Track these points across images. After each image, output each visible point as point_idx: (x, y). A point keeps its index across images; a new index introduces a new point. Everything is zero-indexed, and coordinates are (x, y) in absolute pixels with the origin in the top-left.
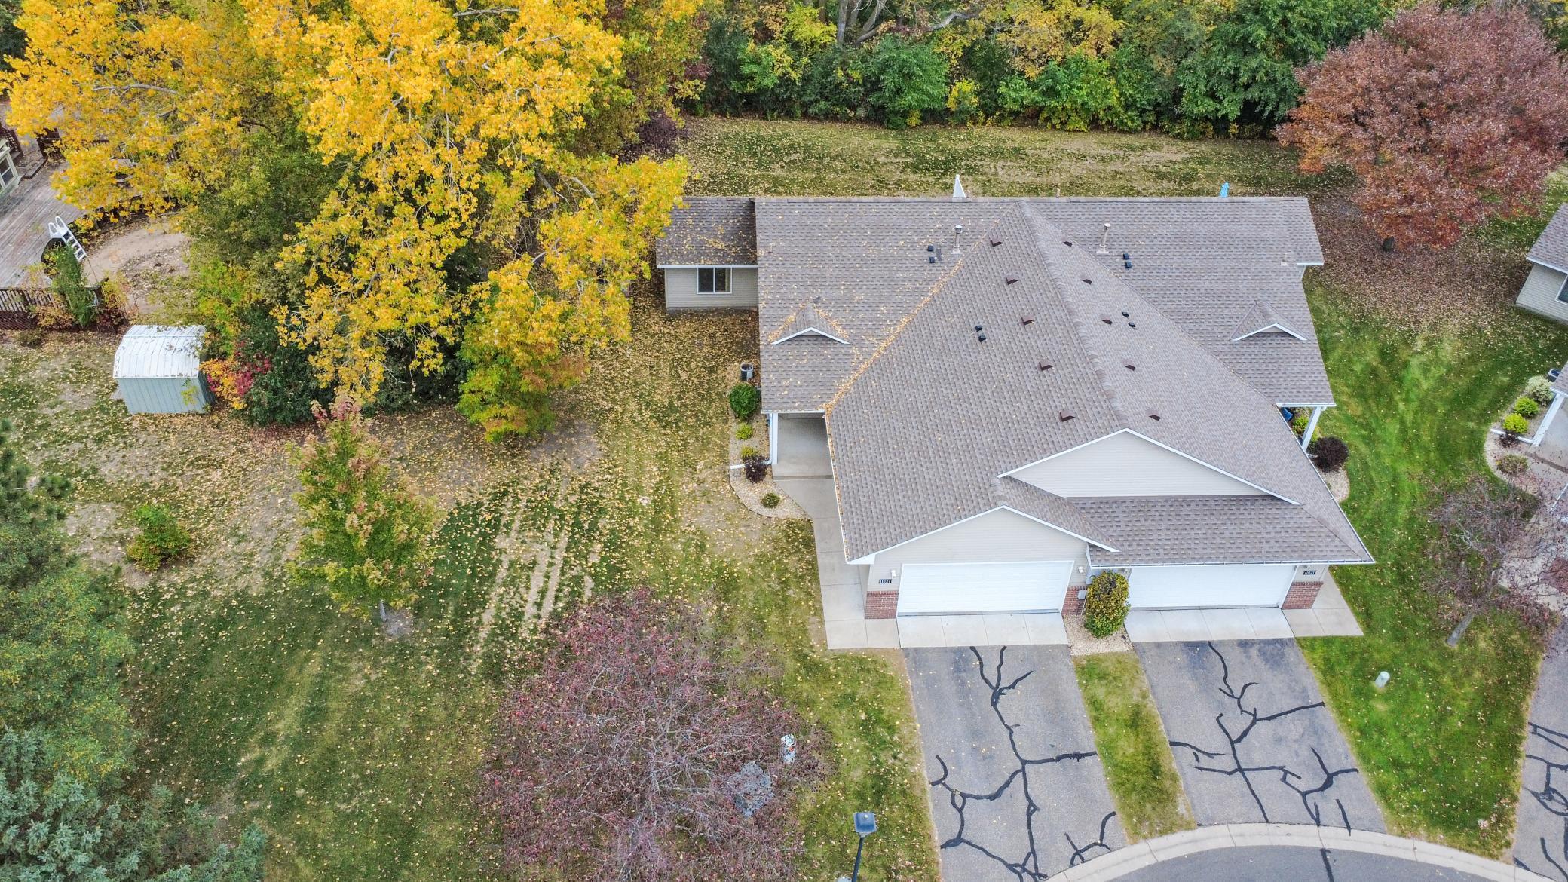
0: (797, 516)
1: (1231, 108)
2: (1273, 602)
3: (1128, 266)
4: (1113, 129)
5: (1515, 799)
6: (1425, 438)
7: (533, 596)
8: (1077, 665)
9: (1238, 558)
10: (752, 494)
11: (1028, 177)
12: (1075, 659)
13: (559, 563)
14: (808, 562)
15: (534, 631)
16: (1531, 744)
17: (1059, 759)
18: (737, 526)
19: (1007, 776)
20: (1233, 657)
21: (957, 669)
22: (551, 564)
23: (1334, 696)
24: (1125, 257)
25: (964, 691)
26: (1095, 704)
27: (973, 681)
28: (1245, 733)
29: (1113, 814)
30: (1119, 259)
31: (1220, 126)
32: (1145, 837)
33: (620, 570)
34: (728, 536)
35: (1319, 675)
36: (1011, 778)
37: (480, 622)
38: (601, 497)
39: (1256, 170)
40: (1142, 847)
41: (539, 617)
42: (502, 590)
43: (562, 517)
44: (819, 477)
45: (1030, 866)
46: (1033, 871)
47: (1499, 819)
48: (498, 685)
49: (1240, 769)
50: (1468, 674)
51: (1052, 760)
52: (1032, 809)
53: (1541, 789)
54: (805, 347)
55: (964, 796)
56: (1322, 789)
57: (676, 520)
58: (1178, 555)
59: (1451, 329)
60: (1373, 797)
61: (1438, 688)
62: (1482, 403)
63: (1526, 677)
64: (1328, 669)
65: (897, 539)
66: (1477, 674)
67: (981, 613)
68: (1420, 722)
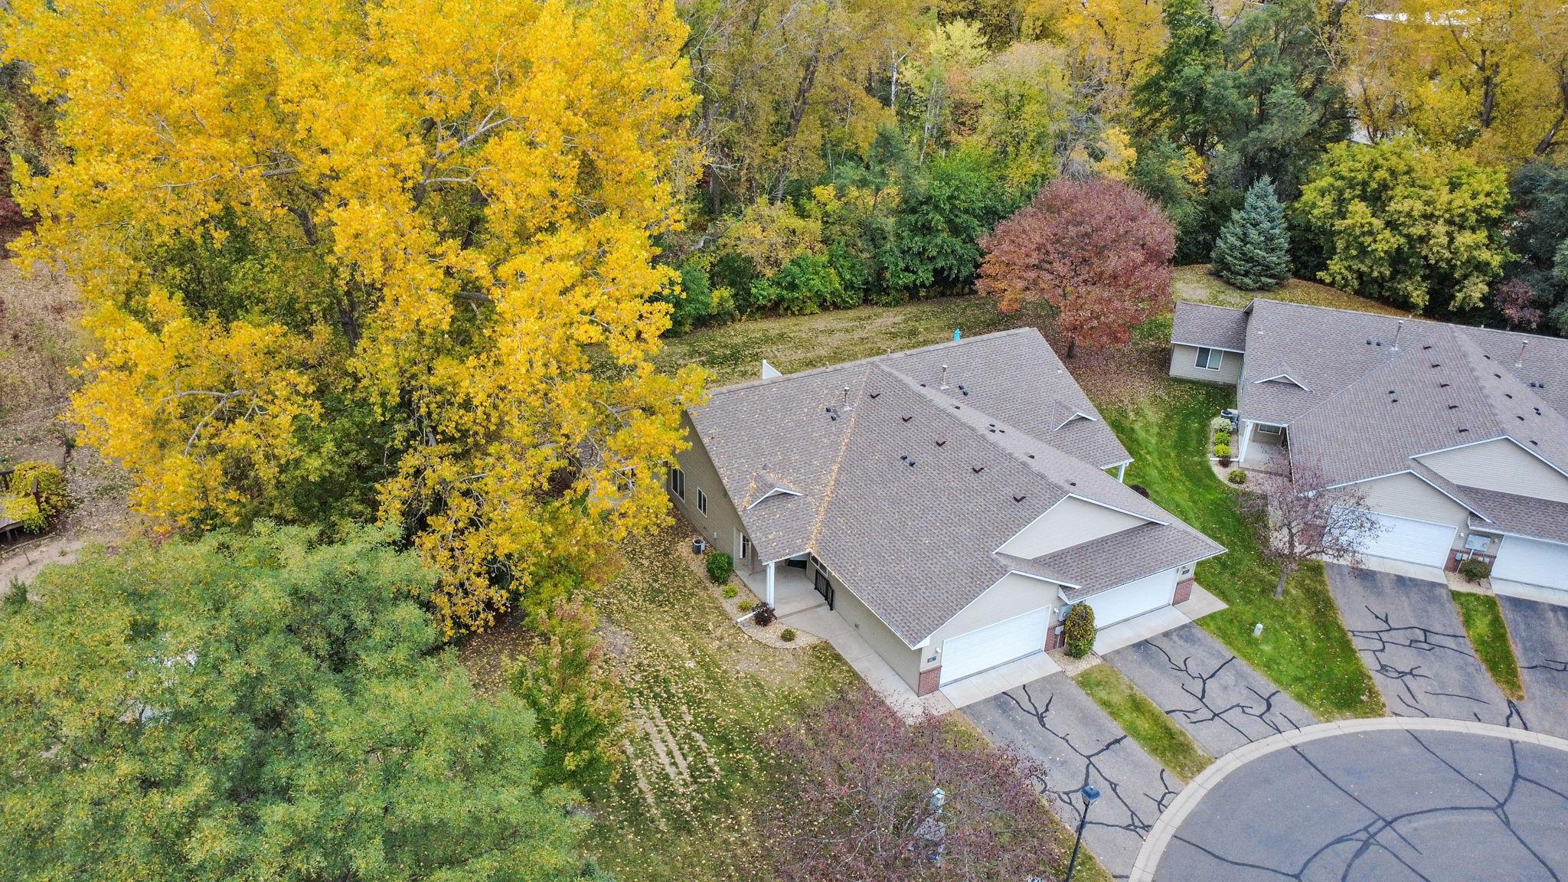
0: (814, 641)
1: (925, 276)
2: (1164, 602)
3: (965, 394)
4: (836, 307)
5: (1370, 678)
6: (1176, 474)
7: (665, 760)
8: (1078, 682)
9: (1133, 577)
10: (770, 635)
11: (800, 354)
12: (1073, 679)
13: (665, 729)
14: (847, 671)
15: (686, 785)
16: (1357, 643)
17: (1108, 747)
18: (774, 662)
19: (1084, 771)
20: (1165, 644)
21: (1004, 711)
22: (660, 732)
23: (1239, 650)
24: (961, 388)
25: (1020, 725)
26: (1105, 704)
27: (1020, 716)
28: (1204, 691)
29: (1163, 771)
30: (957, 390)
31: (912, 293)
32: (1191, 778)
33: (714, 720)
34: (772, 672)
35: (1220, 640)
36: (1088, 771)
37: (641, 791)
38: (657, 671)
39: (956, 319)
40: (1193, 785)
41: (681, 773)
42: (640, 761)
43: (641, 694)
44: (811, 608)
45: (1137, 822)
46: (1141, 825)
47: (1370, 692)
48: (689, 832)
49: (1215, 715)
50: (1299, 613)
51: (1103, 750)
52: (1114, 787)
53: (1379, 668)
54: (774, 506)
55: (1067, 794)
56: (1269, 709)
57: (725, 672)
58: (1118, 579)
59: (1143, 400)
60: (1298, 704)
61: (1288, 627)
62: (1194, 443)
63: (1329, 604)
64: (1224, 635)
65: (942, 620)
66: (1303, 611)
67: (993, 668)
68: (1293, 650)
